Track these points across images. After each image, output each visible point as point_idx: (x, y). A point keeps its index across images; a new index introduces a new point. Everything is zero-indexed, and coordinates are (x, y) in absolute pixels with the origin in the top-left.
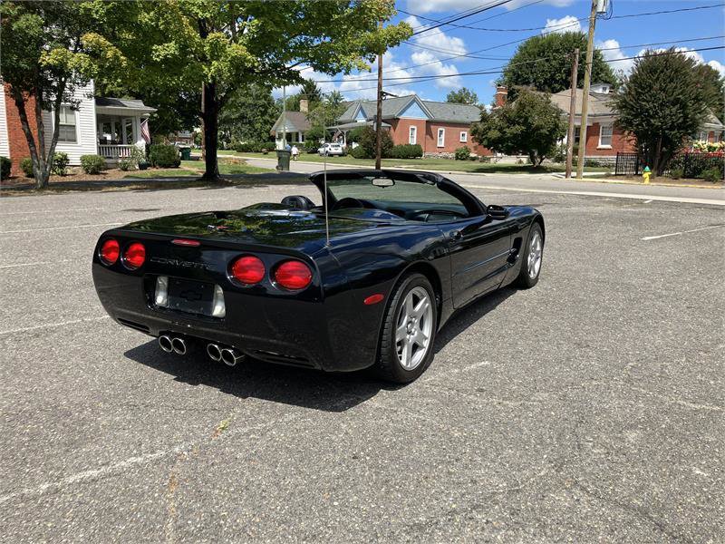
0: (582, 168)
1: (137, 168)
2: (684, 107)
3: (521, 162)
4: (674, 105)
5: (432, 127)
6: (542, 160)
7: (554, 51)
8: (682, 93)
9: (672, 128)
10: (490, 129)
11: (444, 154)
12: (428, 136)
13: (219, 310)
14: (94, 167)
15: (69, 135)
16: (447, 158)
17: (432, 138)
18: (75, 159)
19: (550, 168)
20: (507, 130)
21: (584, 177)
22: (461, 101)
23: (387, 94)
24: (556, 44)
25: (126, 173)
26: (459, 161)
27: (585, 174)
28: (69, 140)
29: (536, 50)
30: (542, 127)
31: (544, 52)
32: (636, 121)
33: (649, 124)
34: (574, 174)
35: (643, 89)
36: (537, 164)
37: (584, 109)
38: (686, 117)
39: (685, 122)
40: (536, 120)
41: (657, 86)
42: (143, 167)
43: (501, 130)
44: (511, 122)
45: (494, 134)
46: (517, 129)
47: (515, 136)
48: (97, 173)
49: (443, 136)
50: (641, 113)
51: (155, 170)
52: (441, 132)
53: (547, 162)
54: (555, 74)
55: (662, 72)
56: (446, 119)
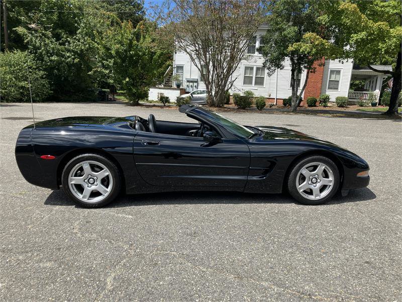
1: (370, 105)
14: (342, 103)
15: (335, 86)
18: (333, 99)
25: (361, 108)
28: (335, 89)
42: (374, 105)
48: (343, 107)
51: (382, 107)
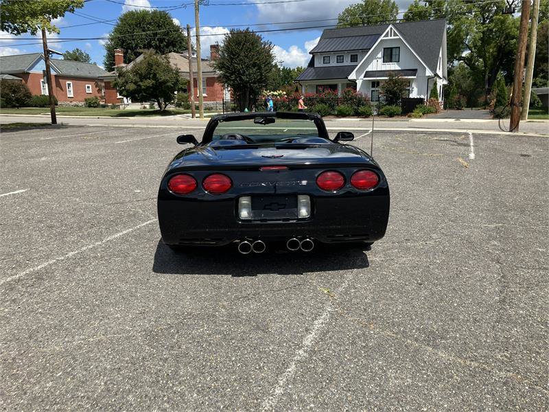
0: (203, 111)
2: (260, 68)
3: (145, 108)
4: (254, 67)
5: (60, 80)
6: (166, 105)
7: (148, 24)
8: (257, 59)
9: (254, 83)
10: (127, 83)
11: (74, 103)
12: (58, 89)
13: (304, 212)
16: (77, 106)
17: (62, 89)
19: (173, 111)
20: (141, 83)
21: (205, 117)
22: (76, 59)
23: (53, 52)
24: (148, 19)
26: (91, 108)
27: (205, 115)
29: (134, 22)
30: (167, 81)
31: (140, 24)
32: (233, 77)
33: (241, 79)
34: (197, 115)
35: (234, 55)
36: (163, 109)
37: (199, 69)
38: (261, 75)
39: (261, 78)
40: (162, 77)
41: (242, 54)
43: (136, 83)
44: (143, 77)
45: (131, 87)
46: (149, 83)
47: (148, 88)
49: (71, 88)
50: (235, 72)
52: (69, 84)
53: (171, 108)
54: (151, 41)
55: (244, 44)
56: (72, 74)
